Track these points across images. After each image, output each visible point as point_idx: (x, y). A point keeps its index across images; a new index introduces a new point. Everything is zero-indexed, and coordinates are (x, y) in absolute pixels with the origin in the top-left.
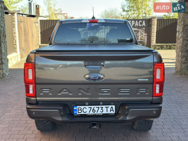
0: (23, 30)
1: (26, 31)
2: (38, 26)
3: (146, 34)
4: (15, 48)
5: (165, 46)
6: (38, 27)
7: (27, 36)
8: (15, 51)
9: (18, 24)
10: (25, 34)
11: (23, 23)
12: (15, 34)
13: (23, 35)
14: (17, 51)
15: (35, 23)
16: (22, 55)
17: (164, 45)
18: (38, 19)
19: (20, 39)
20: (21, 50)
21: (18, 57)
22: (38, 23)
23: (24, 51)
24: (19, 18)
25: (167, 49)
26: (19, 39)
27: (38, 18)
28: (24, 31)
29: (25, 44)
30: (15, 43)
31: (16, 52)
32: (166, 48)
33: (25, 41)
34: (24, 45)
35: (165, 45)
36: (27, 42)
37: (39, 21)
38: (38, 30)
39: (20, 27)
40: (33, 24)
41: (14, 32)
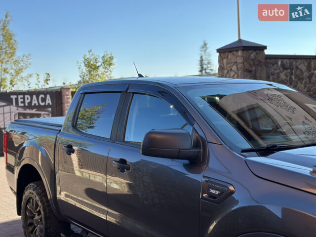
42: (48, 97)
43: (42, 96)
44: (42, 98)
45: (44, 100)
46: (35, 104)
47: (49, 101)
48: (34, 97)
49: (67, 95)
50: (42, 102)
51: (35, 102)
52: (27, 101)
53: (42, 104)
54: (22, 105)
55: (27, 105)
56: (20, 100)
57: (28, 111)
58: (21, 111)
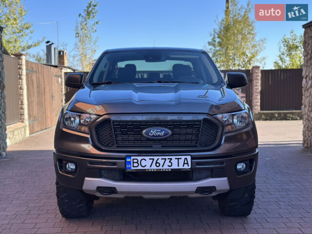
0: (35, 85)
1: (41, 88)
2: (62, 82)
3: (244, 95)
4: (21, 115)
5: (276, 115)
6: (62, 85)
7: (42, 96)
8: (21, 119)
9: (27, 75)
10: (38, 92)
11: (35, 74)
12: (21, 91)
13: (36, 95)
14: (24, 119)
15: (56, 78)
16: (32, 127)
17: (274, 113)
18: (61, 72)
19: (30, 100)
20: (31, 119)
21: (25, 130)
22: (61, 78)
23: (36, 122)
24: (29, 65)
25: (281, 120)
26: (28, 99)
27: (61, 69)
28: (37, 87)
29: (38, 109)
30: (20, 106)
31: (23, 122)
32: (279, 118)
33: (38, 104)
34: (37, 111)
35: (276, 113)
36: (43, 107)
37: (63, 74)
38: (62, 89)
39: (31, 80)
40: (54, 77)
41: (20, 86)
49: (257, 73)
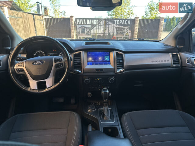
3: (130, 31)
11: (21, 19)
15: (39, 21)
18: (43, 18)
22: (43, 21)
24: (14, 13)
28: (24, 27)
39: (17, 22)
42: (129, 21)
43: (127, 20)
44: (126, 21)
45: (127, 22)
46: (123, 24)
47: (129, 23)
48: (123, 21)
49: (137, 21)
50: (126, 23)
51: (123, 23)
52: (120, 23)
53: (126, 24)
54: (118, 24)
55: (120, 24)
56: (118, 22)
57: (120, 27)
58: (118, 26)
